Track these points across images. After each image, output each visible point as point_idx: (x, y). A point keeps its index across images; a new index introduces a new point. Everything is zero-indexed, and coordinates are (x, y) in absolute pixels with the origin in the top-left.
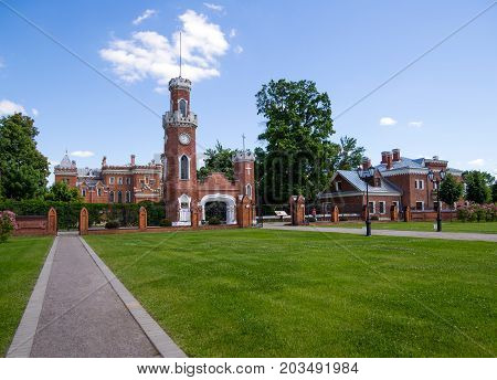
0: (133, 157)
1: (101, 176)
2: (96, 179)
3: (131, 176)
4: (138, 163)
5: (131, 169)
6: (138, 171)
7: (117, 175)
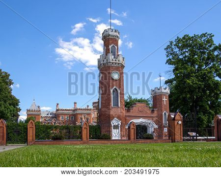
0: (75, 103)
1: (56, 116)
2: (52, 117)
3: (74, 115)
4: (78, 107)
5: (74, 111)
6: (78, 112)
7: (65, 114)
